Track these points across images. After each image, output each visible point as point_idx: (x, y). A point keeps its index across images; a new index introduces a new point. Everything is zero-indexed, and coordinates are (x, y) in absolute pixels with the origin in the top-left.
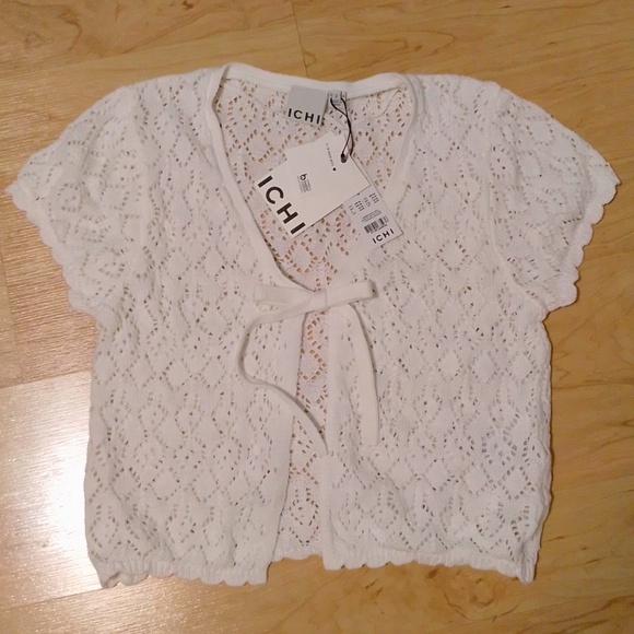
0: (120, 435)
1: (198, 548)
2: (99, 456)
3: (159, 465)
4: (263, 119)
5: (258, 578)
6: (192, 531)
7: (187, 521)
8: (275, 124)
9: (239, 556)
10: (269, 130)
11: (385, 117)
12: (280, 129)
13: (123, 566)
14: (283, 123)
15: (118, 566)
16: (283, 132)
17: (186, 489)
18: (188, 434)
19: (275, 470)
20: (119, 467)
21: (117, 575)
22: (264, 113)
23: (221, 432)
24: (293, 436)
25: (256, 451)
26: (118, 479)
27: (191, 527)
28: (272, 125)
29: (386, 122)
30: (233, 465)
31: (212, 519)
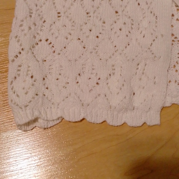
0: (39, 15)
1: (103, 96)
2: (22, 28)
3: (69, 37)
5: (154, 119)
6: (97, 83)
7: (93, 76)
9: (137, 101)
13: (40, 113)
15: (36, 114)
17: (91, 53)
18: (91, 14)
19: (162, 36)
20: (38, 38)
21: (36, 120)
23: (117, 12)
24: (173, 15)
25: (145, 24)
26: (37, 47)
27: (96, 80)
30: (127, 33)
31: (114, 74)
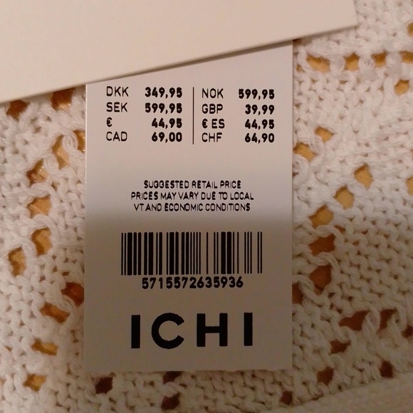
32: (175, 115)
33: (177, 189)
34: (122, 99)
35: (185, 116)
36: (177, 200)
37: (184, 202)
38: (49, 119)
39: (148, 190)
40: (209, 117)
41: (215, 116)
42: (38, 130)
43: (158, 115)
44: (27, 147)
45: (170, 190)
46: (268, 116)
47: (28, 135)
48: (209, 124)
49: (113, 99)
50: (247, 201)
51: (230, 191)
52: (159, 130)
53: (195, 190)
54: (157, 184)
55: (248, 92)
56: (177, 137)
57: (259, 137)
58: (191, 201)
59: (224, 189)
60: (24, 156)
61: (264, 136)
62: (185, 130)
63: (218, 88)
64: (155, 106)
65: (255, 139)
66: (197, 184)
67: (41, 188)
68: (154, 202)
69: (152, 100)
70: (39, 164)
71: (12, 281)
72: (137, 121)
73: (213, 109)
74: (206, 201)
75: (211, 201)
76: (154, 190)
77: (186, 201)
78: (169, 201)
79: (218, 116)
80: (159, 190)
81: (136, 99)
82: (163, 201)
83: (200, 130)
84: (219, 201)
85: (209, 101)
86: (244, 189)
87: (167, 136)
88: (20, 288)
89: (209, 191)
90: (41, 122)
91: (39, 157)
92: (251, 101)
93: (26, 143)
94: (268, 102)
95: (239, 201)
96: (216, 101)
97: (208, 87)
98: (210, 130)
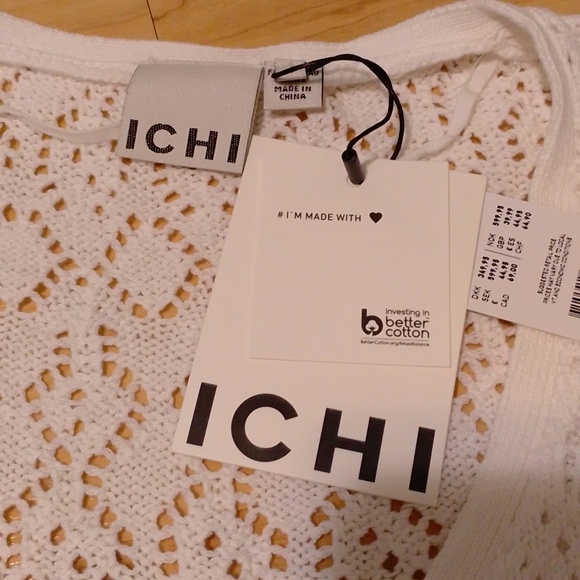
4: (40, 169)
8: (80, 184)
10: (59, 205)
11: (469, 147)
12: (100, 199)
14: (109, 178)
16: (109, 207)
22: (44, 152)
28: (72, 187)
29: (475, 162)
32: (500, 264)
33: (548, 276)
34: (482, 292)
35: (502, 259)
36: (555, 278)
37: (557, 274)
38: (218, 480)
39: (544, 292)
40: (506, 245)
41: (506, 243)
42: (218, 491)
43: (497, 274)
44: (223, 504)
45: (547, 280)
46: (514, 213)
47: (217, 498)
48: (510, 247)
49: (480, 296)
50: (565, 238)
51: (557, 246)
52: (507, 275)
53: (551, 266)
54: (542, 286)
55: (496, 220)
56: (514, 268)
57: (526, 221)
58: (558, 269)
59: (554, 249)
60: (226, 510)
61: (527, 218)
62: (511, 261)
63: (489, 236)
64: (491, 274)
65: (527, 224)
66: (547, 264)
67: (251, 516)
68: (553, 292)
69: (487, 274)
70: (237, 505)
71: (286, 574)
72: (498, 287)
73: (501, 242)
74: (560, 262)
75: (561, 259)
76: (545, 289)
77: (557, 273)
78: (554, 283)
79: (506, 241)
80: (546, 286)
81: (484, 283)
82: (554, 286)
83: (513, 253)
84: (561, 254)
85: (496, 243)
86: (557, 238)
87: (512, 273)
88: (294, 573)
89: (553, 258)
90: (217, 485)
91: (233, 502)
92: (502, 220)
93: (219, 502)
94: (505, 211)
95: (564, 243)
96: (497, 239)
97: (487, 242)
98: (515, 247)
